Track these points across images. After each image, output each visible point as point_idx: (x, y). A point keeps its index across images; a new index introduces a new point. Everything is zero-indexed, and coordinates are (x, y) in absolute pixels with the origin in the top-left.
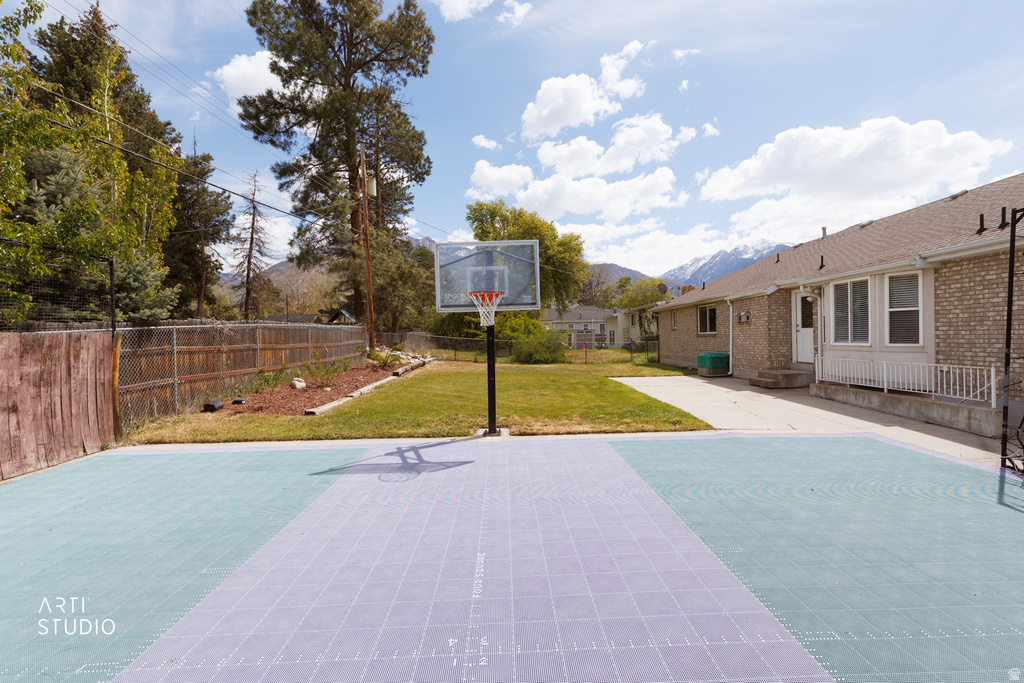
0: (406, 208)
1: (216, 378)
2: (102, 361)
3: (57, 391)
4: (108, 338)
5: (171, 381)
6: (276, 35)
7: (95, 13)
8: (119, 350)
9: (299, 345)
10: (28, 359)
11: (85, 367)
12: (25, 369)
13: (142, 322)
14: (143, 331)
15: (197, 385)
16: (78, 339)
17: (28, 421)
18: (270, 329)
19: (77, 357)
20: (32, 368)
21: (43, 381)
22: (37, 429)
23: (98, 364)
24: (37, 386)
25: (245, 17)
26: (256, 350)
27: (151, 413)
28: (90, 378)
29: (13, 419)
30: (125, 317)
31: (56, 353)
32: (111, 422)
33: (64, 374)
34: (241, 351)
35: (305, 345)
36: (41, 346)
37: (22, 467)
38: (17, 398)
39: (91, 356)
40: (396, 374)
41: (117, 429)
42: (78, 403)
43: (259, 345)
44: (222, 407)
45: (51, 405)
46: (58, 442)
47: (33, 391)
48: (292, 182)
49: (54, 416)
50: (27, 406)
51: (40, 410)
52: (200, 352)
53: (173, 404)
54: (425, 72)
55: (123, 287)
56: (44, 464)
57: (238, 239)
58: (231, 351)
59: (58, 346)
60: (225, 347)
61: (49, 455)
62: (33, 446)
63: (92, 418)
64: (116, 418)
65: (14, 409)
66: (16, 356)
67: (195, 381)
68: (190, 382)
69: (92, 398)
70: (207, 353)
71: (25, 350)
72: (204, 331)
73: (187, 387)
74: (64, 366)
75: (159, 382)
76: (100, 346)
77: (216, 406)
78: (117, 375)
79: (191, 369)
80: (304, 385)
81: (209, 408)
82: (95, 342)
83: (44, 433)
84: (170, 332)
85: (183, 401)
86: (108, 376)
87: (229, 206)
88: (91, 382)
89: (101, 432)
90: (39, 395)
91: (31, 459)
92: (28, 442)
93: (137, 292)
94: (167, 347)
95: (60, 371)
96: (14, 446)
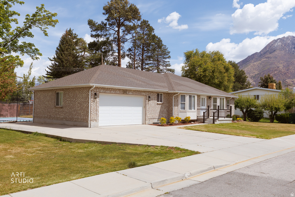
14: (24, 104)
16: (14, 105)
19: (14, 107)
24: (10, 109)
27: (25, 114)
28: (16, 109)
39: (16, 107)
41: (19, 115)
42: (14, 112)
45: (11, 111)
49: (11, 113)
50: (9, 111)
59: (12, 105)
63: (16, 114)
69: (16, 111)
71: (9, 106)
75: (27, 110)
78: (19, 109)
89: (17, 116)
92: (9, 115)
93: (24, 99)
94: (29, 106)
95: (12, 108)
96: (7, 115)
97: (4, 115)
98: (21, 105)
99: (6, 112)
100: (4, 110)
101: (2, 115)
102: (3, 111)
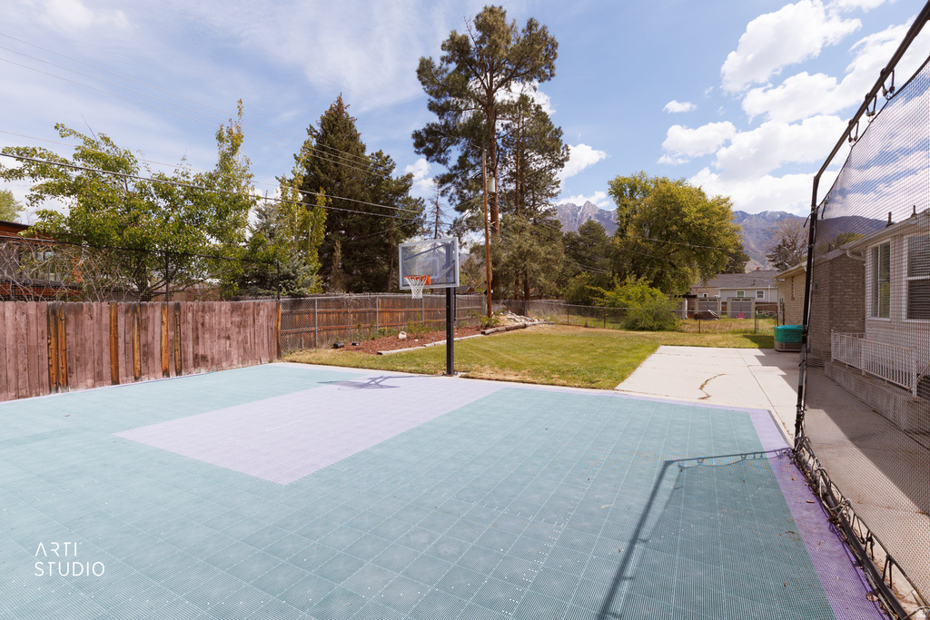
0: (554, 192)
1: (346, 329)
2: (271, 316)
3: (248, 331)
4: (274, 304)
5: (313, 329)
6: (432, 82)
7: (339, 101)
8: (281, 310)
9: (413, 309)
10: (234, 314)
11: (262, 319)
12: (234, 319)
13: (296, 296)
14: (297, 300)
15: (331, 333)
16: (259, 305)
17: (234, 344)
18: (388, 298)
19: (258, 314)
20: (237, 319)
21: (242, 325)
22: (239, 348)
23: (269, 317)
24: (239, 327)
25: (416, 74)
26: (375, 312)
27: (300, 346)
28: (265, 324)
29: (228, 342)
30: (287, 293)
31: (247, 311)
32: (276, 349)
33: (252, 322)
34: (365, 312)
35: (420, 309)
36: (240, 308)
37: (231, 365)
38: (230, 333)
39: (266, 314)
40: (483, 333)
41: (279, 352)
42: (259, 337)
43: (378, 309)
44: (343, 346)
45: (246, 337)
46: (248, 356)
47: (237, 330)
48: (449, 188)
49: (247, 343)
50: (234, 337)
51: (240, 339)
52: (333, 313)
53: (315, 343)
54: (552, 75)
55: (287, 276)
56: (241, 365)
57: (429, 231)
58: (357, 312)
59: (249, 308)
60: (350, 310)
61: (244, 361)
62: (236, 356)
63: (266, 345)
64: (278, 347)
65: (228, 338)
66: (229, 312)
67: (330, 330)
68: (327, 330)
69: (266, 335)
70: (339, 313)
71: (233, 310)
72: (337, 300)
73: (325, 333)
74: (252, 318)
75: (306, 329)
76: (270, 309)
77: (339, 345)
78: (280, 323)
79: (328, 322)
80: (405, 336)
81: (336, 347)
82: (268, 307)
83: (242, 350)
84: (314, 301)
85: (322, 341)
86: (274, 324)
87: (423, 208)
88: (265, 327)
89: (270, 354)
90: (239, 332)
91: (235, 362)
92: (234, 354)
93: (293, 278)
94: (311, 309)
95: (250, 321)
96: (228, 355)
97: (213, 359)
98: (285, 304)
99: (223, 341)
100: (211, 330)
101: (204, 358)
102: (207, 336)
